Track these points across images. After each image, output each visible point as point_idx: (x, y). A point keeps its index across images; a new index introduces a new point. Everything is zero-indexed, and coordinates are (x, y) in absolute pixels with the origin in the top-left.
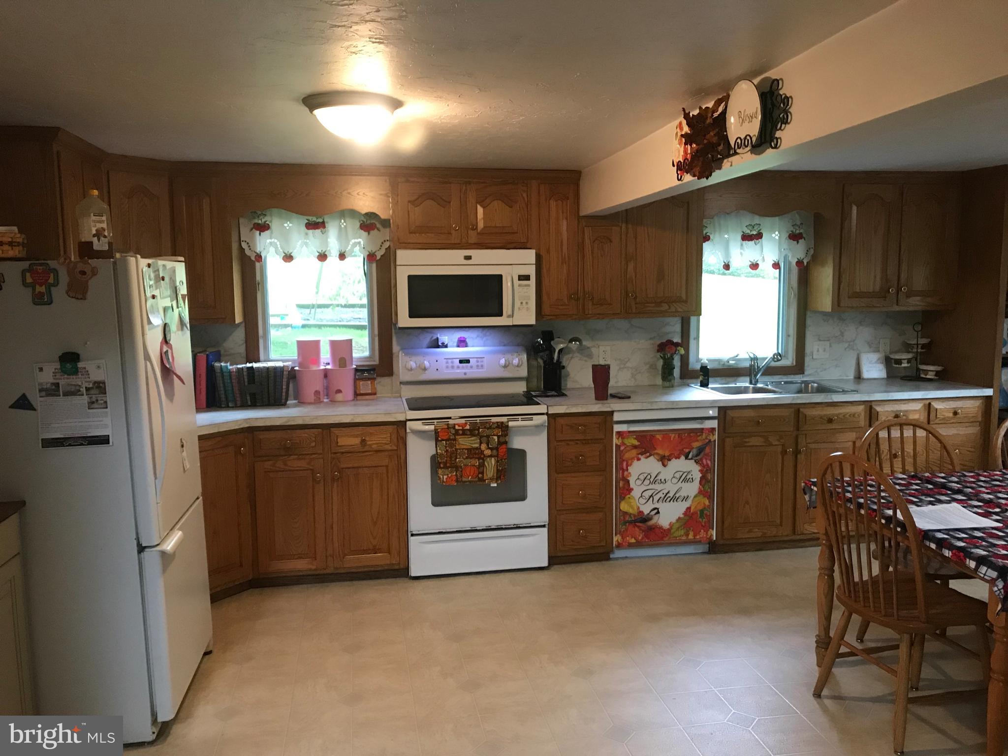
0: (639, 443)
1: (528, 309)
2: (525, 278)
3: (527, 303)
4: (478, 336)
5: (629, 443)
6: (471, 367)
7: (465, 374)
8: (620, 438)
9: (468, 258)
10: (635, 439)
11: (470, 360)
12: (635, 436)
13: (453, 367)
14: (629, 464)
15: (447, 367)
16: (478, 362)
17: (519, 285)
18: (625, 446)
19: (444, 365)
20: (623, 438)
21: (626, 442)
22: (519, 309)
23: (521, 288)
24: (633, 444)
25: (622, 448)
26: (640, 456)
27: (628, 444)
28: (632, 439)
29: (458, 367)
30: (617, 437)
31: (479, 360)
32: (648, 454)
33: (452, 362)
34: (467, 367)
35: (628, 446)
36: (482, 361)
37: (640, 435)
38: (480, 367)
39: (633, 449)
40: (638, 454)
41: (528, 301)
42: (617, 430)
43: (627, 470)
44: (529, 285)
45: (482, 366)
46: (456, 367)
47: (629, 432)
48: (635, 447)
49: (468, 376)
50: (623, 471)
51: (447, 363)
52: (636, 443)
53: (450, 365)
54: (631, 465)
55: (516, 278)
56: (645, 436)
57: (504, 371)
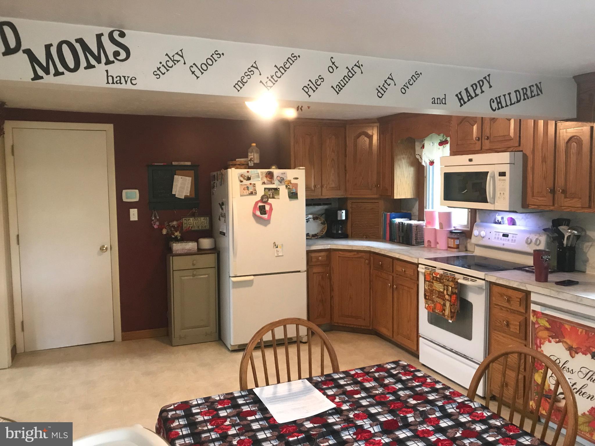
0: (550, 327)
1: (504, 198)
2: (502, 174)
3: (503, 194)
4: (522, 218)
5: (542, 323)
6: (508, 240)
7: (504, 244)
8: (535, 316)
9: (471, 160)
10: (547, 321)
11: (509, 235)
12: (547, 319)
13: (498, 238)
14: (542, 342)
15: (495, 238)
16: (513, 237)
17: (499, 180)
18: (539, 325)
19: (494, 236)
20: (537, 318)
21: (540, 322)
22: (499, 197)
23: (500, 182)
24: (545, 326)
25: (536, 326)
26: (551, 339)
27: (542, 325)
28: (544, 321)
29: (501, 239)
30: (533, 315)
31: (514, 236)
32: (558, 340)
33: (499, 235)
34: (506, 240)
35: (541, 326)
36: (516, 237)
37: (552, 320)
38: (513, 241)
39: (544, 330)
40: (549, 336)
41: (504, 192)
42: (533, 309)
43: (540, 347)
44: (504, 180)
45: (515, 240)
46: (500, 238)
47: (543, 314)
48: (547, 329)
49: (505, 247)
50: (537, 347)
51: (496, 235)
52: (548, 326)
53: (497, 236)
54: (543, 344)
55: (497, 175)
56: (556, 322)
57: (527, 247)
